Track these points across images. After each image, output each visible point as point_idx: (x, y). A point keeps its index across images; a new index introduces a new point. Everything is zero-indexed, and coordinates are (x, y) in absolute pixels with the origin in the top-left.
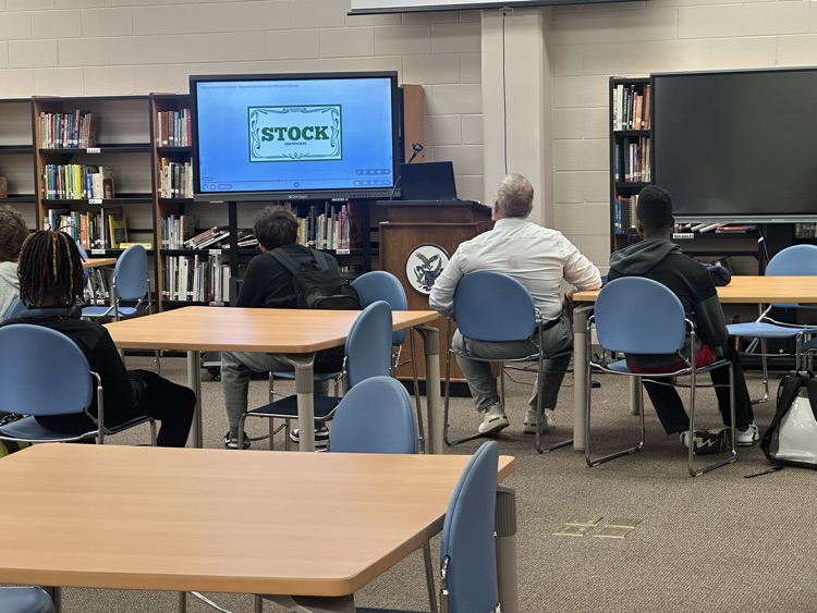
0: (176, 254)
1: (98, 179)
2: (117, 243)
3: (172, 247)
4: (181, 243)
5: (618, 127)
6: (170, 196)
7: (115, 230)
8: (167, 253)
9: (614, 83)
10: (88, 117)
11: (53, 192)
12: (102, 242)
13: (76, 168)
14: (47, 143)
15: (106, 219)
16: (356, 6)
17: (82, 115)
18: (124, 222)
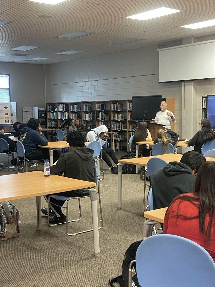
0: (131, 131)
1: (120, 116)
2: (123, 129)
3: (130, 130)
4: (132, 129)
5: (204, 107)
6: (130, 120)
7: (123, 127)
8: (129, 131)
9: (203, 97)
10: (119, 104)
11: (113, 119)
12: (120, 129)
13: (117, 114)
14: (113, 109)
15: (121, 124)
16: (159, 82)
17: (118, 104)
18: (126, 125)
